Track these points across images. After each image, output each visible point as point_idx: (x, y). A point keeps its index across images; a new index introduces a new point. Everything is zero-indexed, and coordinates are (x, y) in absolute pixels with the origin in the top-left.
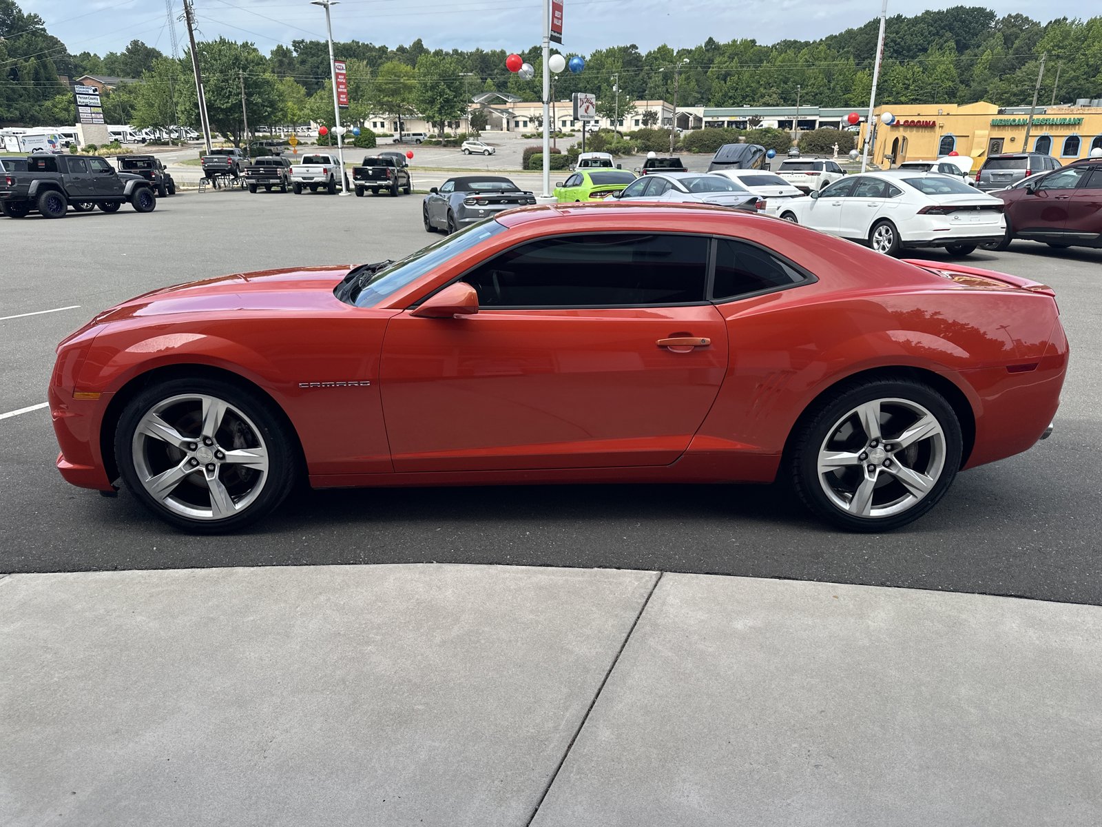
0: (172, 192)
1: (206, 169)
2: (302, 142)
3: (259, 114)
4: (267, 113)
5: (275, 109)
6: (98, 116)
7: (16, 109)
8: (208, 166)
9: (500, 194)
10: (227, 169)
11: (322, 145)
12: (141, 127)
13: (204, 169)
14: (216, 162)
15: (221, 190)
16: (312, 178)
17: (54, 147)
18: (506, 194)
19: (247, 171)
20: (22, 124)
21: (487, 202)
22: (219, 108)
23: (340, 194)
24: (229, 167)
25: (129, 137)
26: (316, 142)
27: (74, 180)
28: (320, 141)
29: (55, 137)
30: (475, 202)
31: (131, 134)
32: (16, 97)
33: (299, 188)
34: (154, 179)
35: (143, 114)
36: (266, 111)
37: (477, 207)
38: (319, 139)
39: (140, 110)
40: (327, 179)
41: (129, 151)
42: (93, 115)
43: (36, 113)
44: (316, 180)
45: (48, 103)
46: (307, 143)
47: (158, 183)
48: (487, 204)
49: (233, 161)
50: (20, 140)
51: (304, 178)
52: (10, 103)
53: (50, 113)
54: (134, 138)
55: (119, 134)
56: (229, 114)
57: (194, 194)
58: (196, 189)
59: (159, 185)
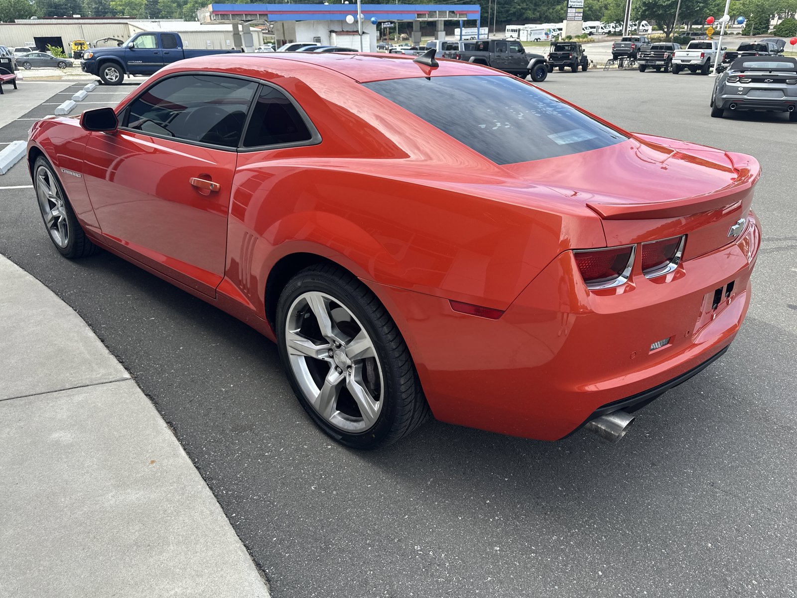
0: (585, 69)
1: (614, 52)
2: (729, 32)
3: (692, 9)
4: (698, 8)
5: (707, 4)
6: (579, 15)
7: (538, 12)
8: (616, 50)
9: (768, 73)
10: (629, 52)
11: (745, 35)
12: (608, 22)
13: (613, 53)
14: (623, 47)
15: (623, 69)
16: (689, 61)
17: (548, 37)
18: (773, 73)
19: (641, 54)
20: (539, 22)
21: (750, 80)
22: (662, 5)
23: (710, 75)
24: (631, 51)
25: (600, 30)
26: (741, 32)
27: (496, 57)
28: (744, 32)
29: (550, 31)
30: (738, 79)
31: (602, 28)
32: (541, 3)
33: (678, 69)
34: (570, 59)
35: (612, 12)
36: (699, 6)
37: (738, 84)
38: (745, 30)
39: (610, 10)
40: (702, 62)
41: (592, 40)
42: (576, 14)
43: (549, 15)
44: (693, 62)
45: (559, 7)
46: (733, 34)
47: (573, 62)
48: (750, 82)
49: (636, 46)
50: (529, 33)
51: (683, 61)
52: (536, 7)
53: (558, 14)
54: (603, 31)
55: (594, 27)
56: (667, 10)
57: (601, 71)
58: (602, 68)
59: (574, 64)
